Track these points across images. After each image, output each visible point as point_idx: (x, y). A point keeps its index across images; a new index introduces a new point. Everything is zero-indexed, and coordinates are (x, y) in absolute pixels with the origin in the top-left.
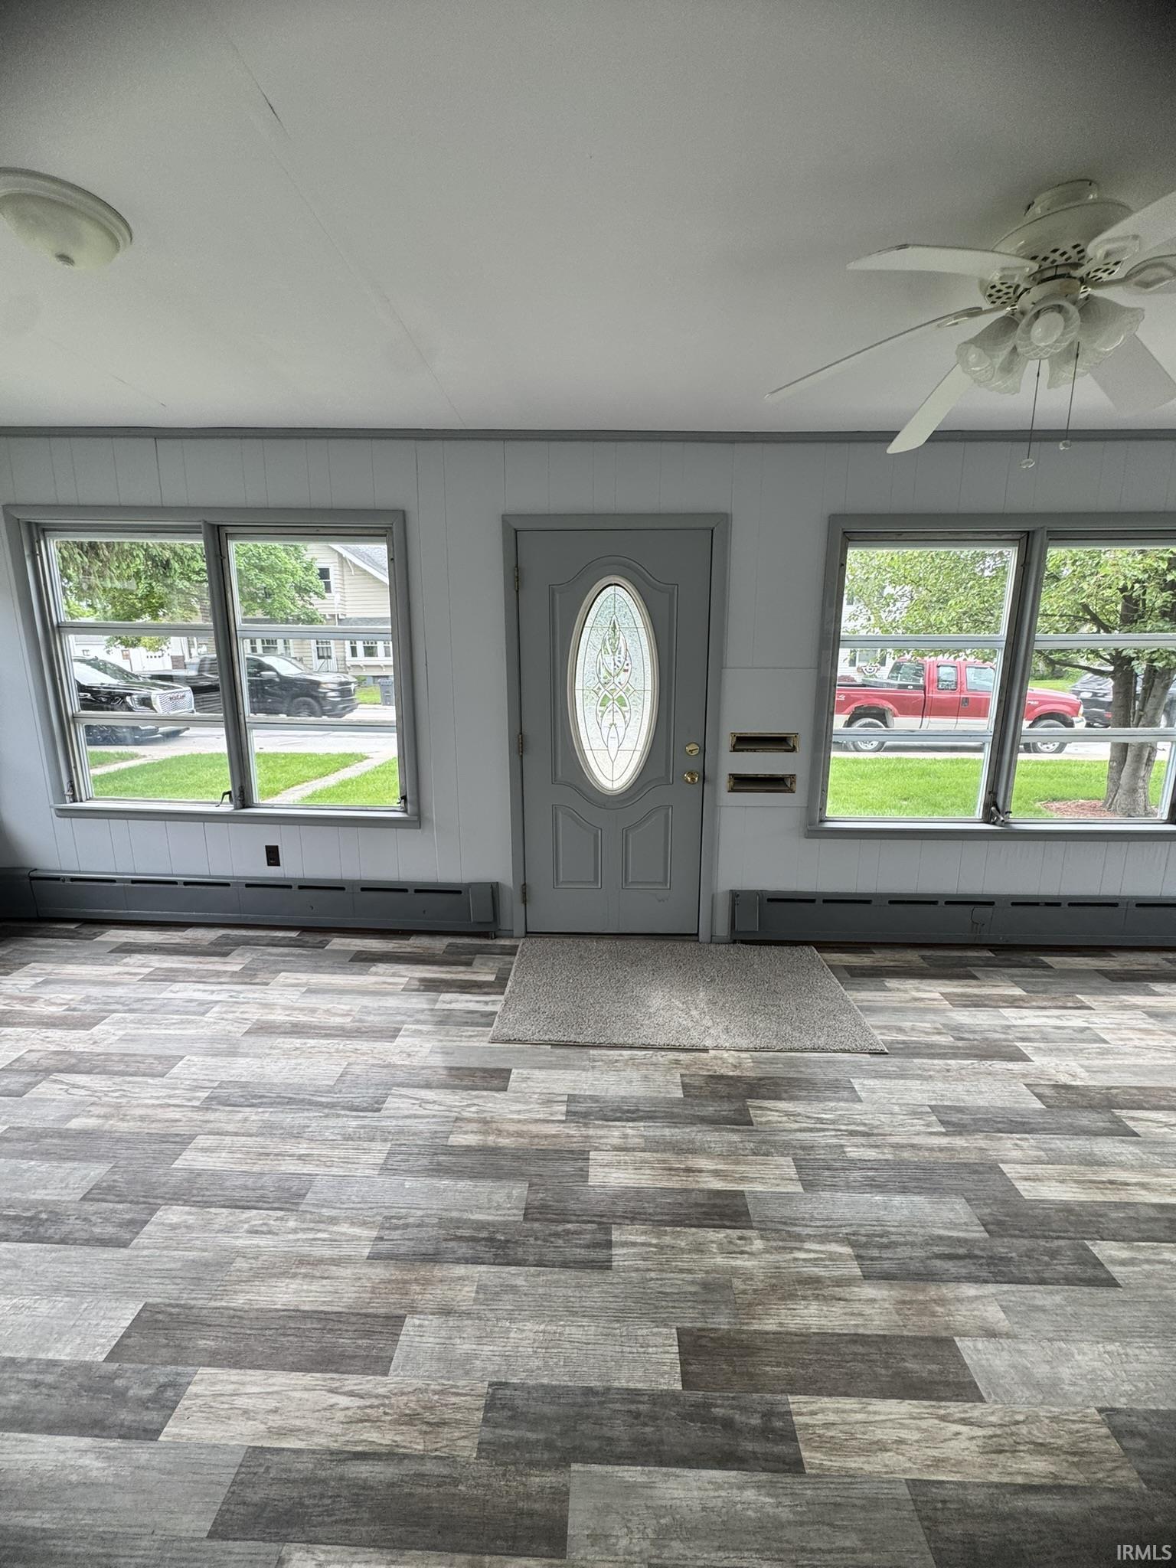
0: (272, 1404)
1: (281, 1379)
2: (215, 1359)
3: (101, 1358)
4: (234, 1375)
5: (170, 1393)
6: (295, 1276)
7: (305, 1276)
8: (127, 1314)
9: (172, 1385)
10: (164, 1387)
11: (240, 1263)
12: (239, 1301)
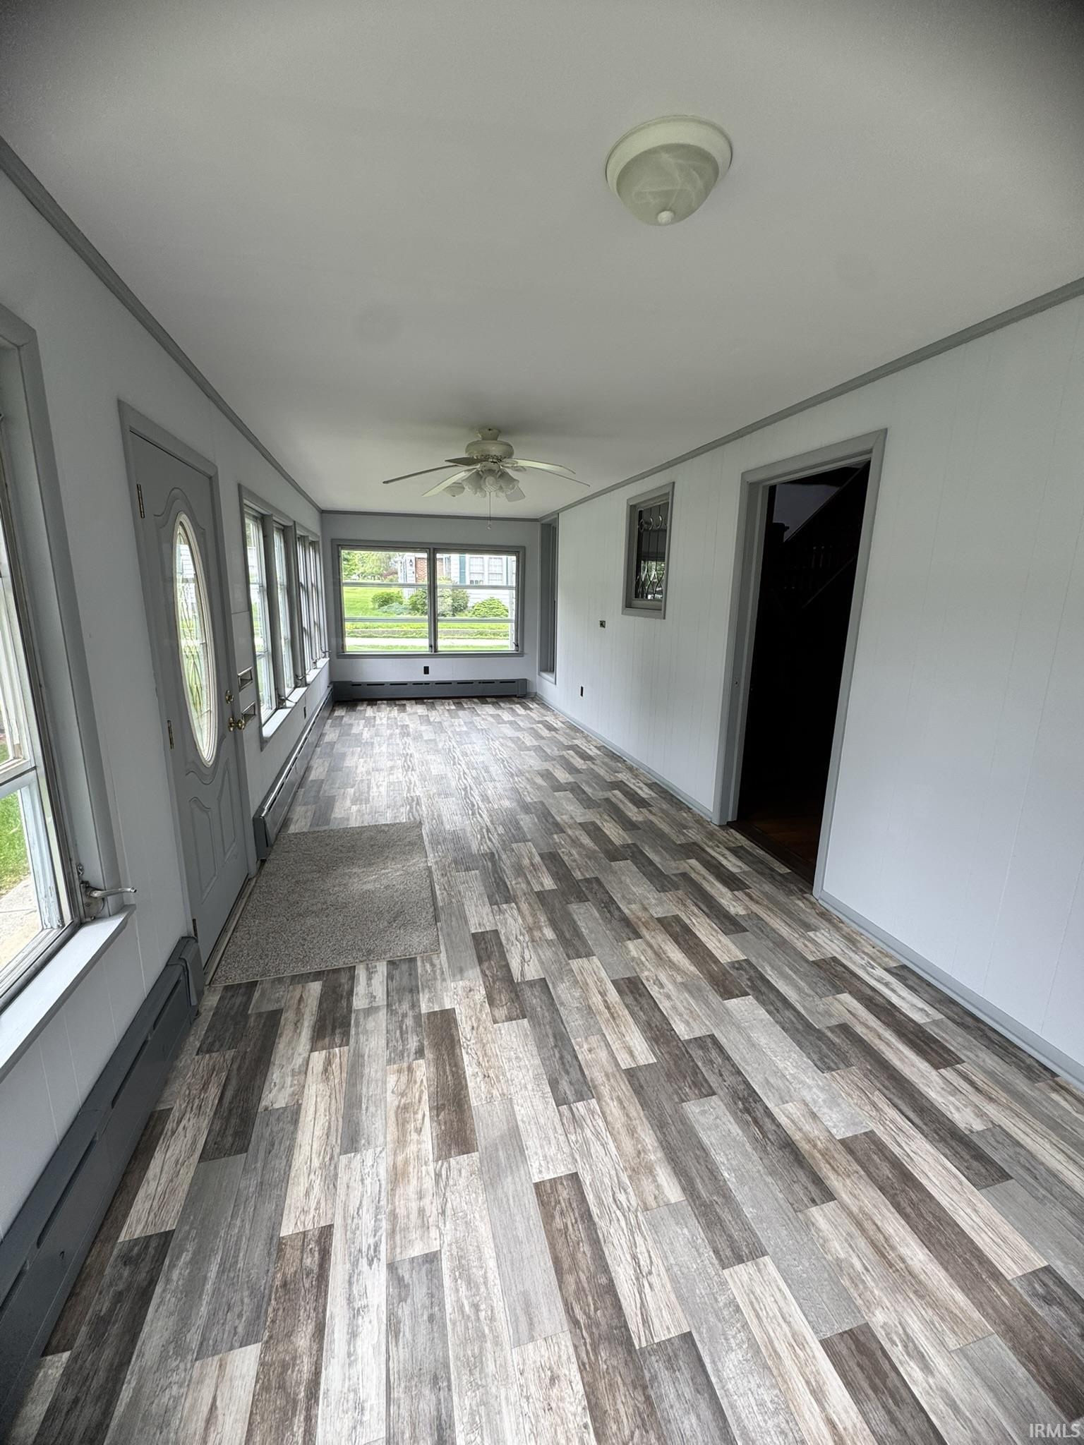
0: (711, 937)
1: (703, 939)
2: (716, 961)
3: (750, 996)
4: (714, 952)
5: (736, 965)
6: (668, 957)
7: (665, 954)
8: (732, 1003)
9: (734, 967)
10: (737, 969)
11: (679, 979)
12: (692, 968)
